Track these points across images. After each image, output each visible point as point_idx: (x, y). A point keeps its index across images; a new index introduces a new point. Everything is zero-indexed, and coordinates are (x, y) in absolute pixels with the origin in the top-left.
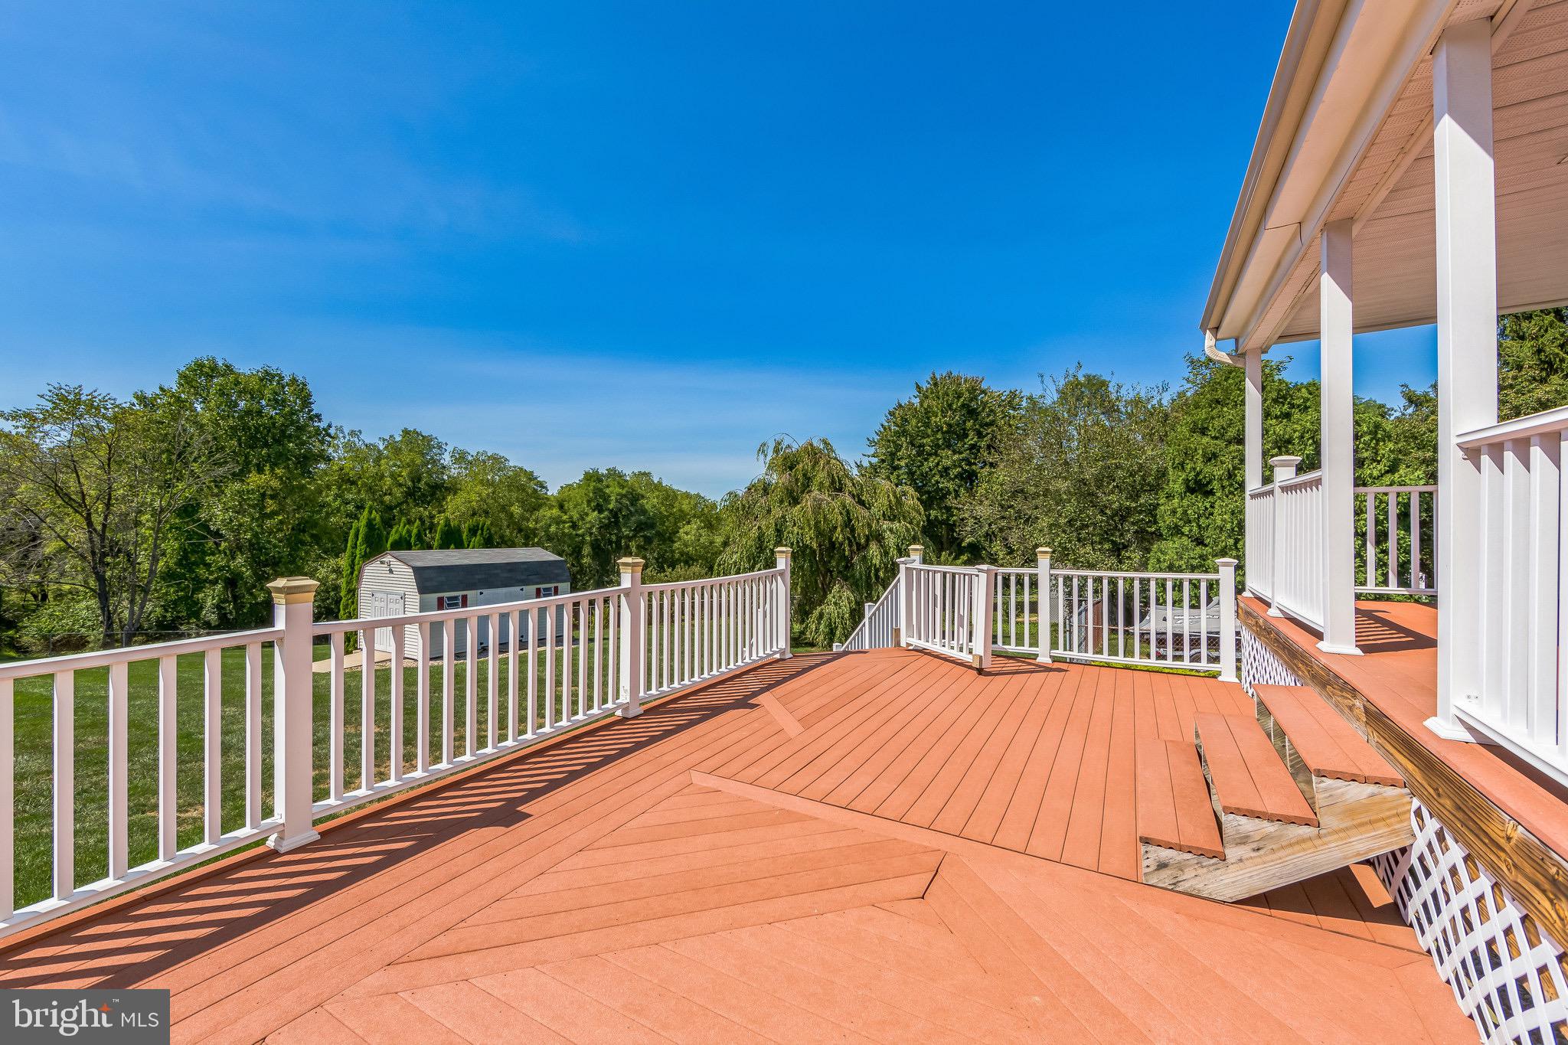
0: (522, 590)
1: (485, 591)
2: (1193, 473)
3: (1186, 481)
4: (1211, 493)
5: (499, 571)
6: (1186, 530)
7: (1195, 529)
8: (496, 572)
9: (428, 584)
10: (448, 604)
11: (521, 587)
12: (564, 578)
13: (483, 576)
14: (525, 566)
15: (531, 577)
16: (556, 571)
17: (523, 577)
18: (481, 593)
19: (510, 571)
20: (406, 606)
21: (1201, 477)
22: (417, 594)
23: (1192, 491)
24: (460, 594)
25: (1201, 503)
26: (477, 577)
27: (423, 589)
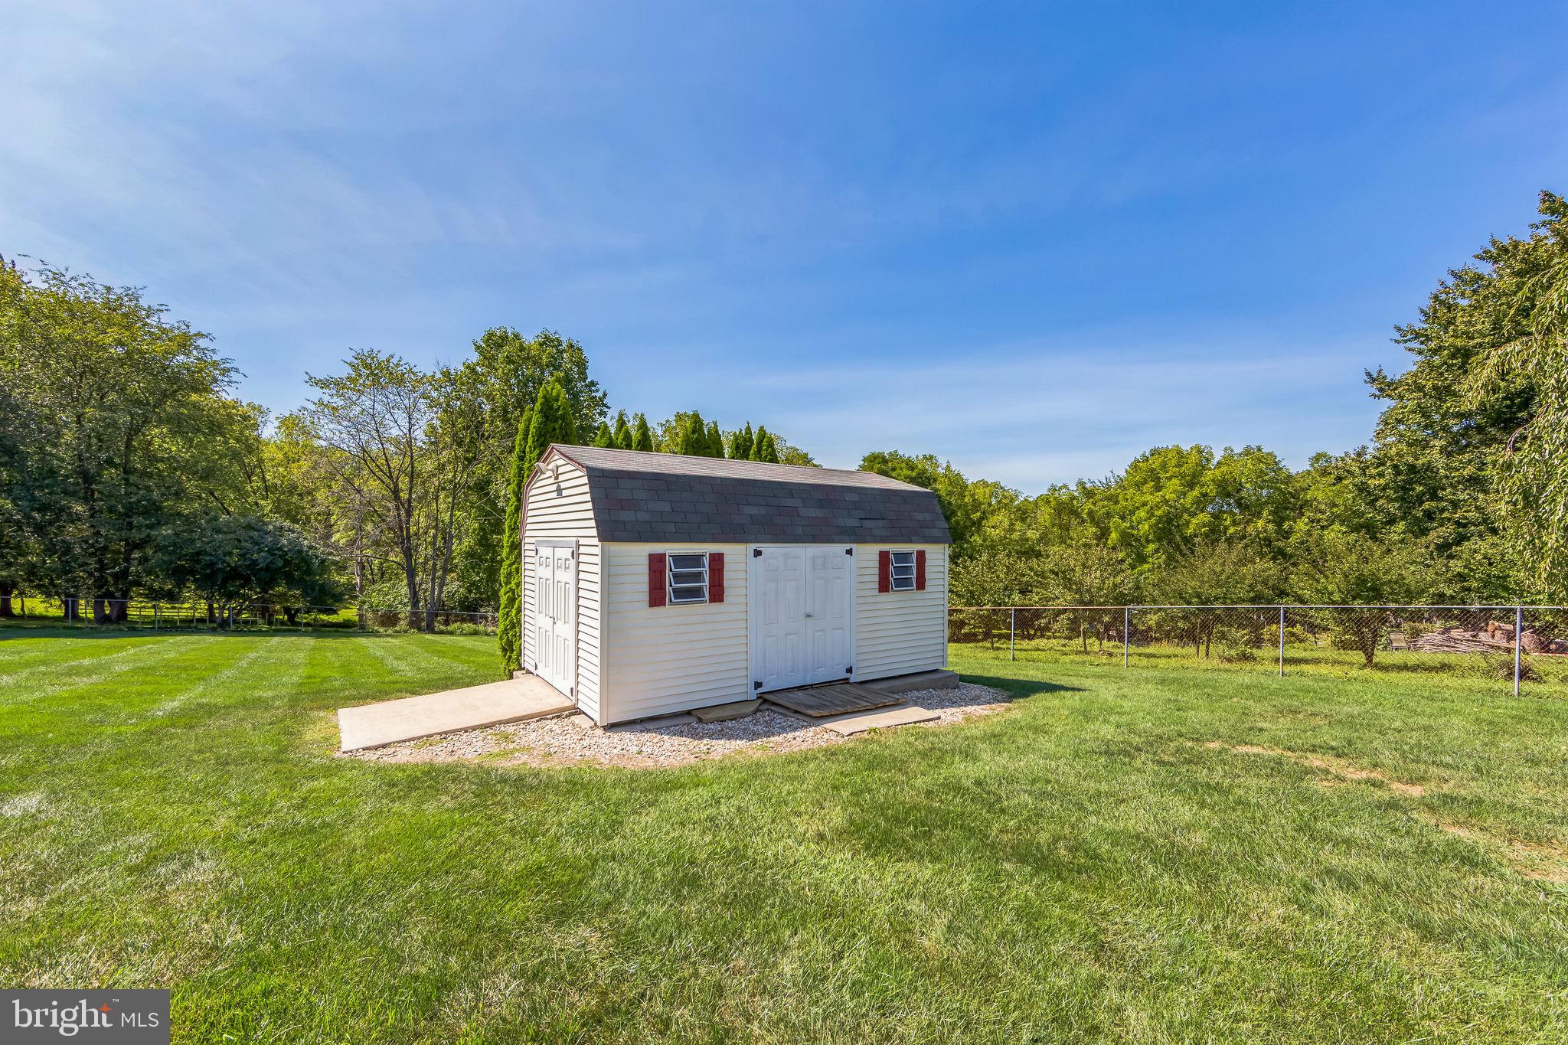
0: (849, 552)
1: (768, 549)
5: (797, 503)
8: (789, 502)
9: (627, 515)
10: (675, 576)
11: (848, 546)
12: (936, 533)
13: (763, 511)
14: (856, 498)
15: (868, 524)
16: (919, 516)
17: (852, 522)
18: (758, 553)
19: (822, 504)
20: (582, 576)
22: (595, 541)
24: (707, 548)
26: (749, 510)
27: (611, 529)
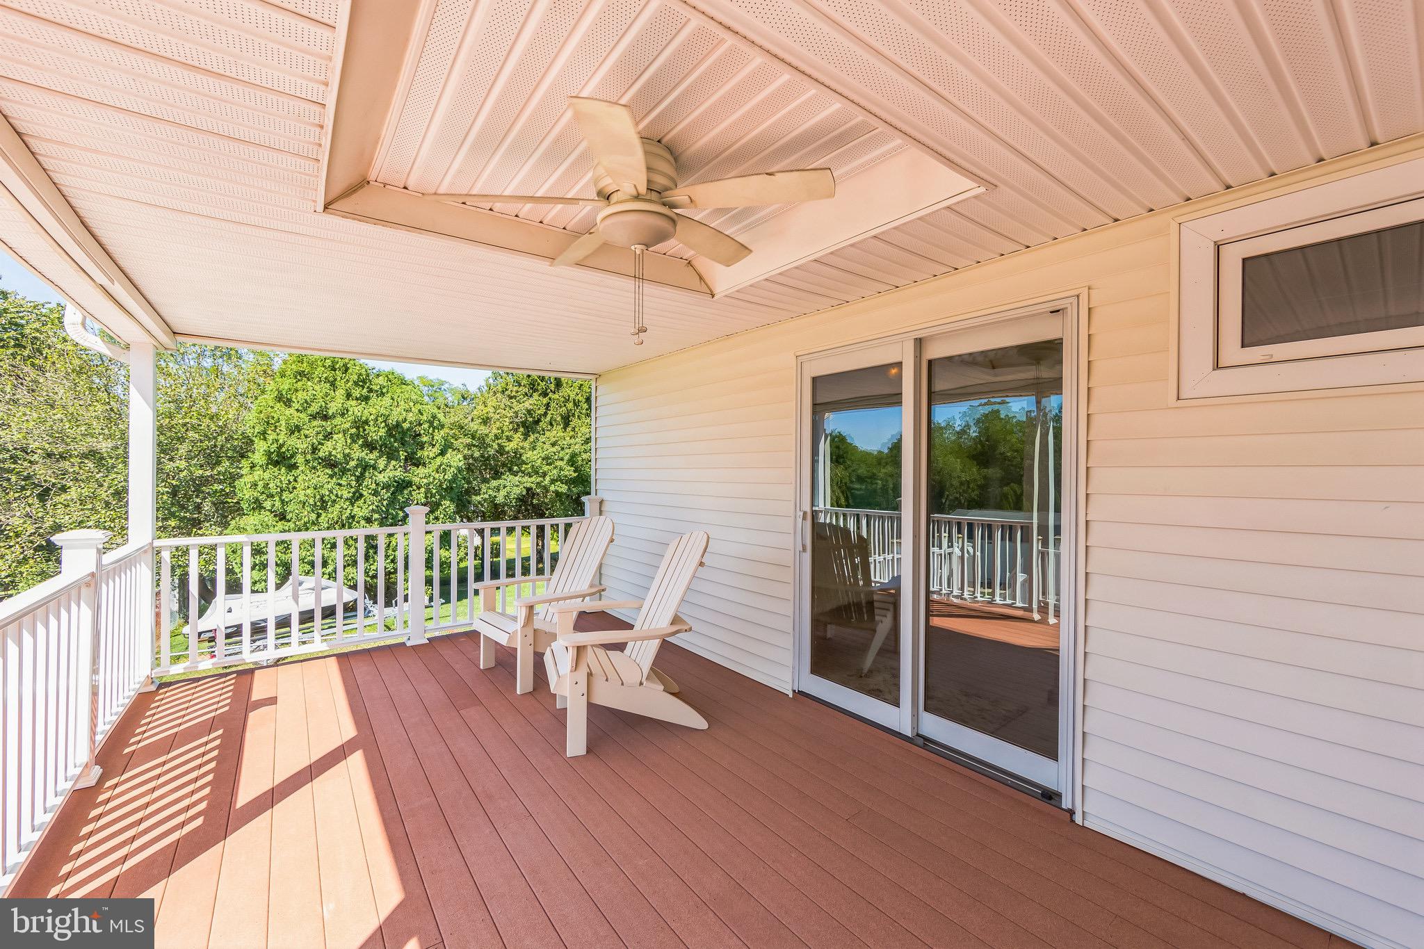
2: (275, 445)
3: (268, 454)
4: (294, 467)
6: (268, 504)
7: (278, 504)
21: (283, 450)
23: (276, 464)
25: (284, 476)
